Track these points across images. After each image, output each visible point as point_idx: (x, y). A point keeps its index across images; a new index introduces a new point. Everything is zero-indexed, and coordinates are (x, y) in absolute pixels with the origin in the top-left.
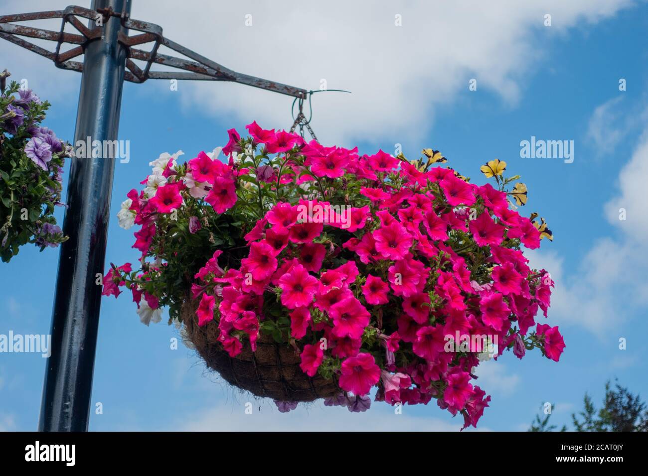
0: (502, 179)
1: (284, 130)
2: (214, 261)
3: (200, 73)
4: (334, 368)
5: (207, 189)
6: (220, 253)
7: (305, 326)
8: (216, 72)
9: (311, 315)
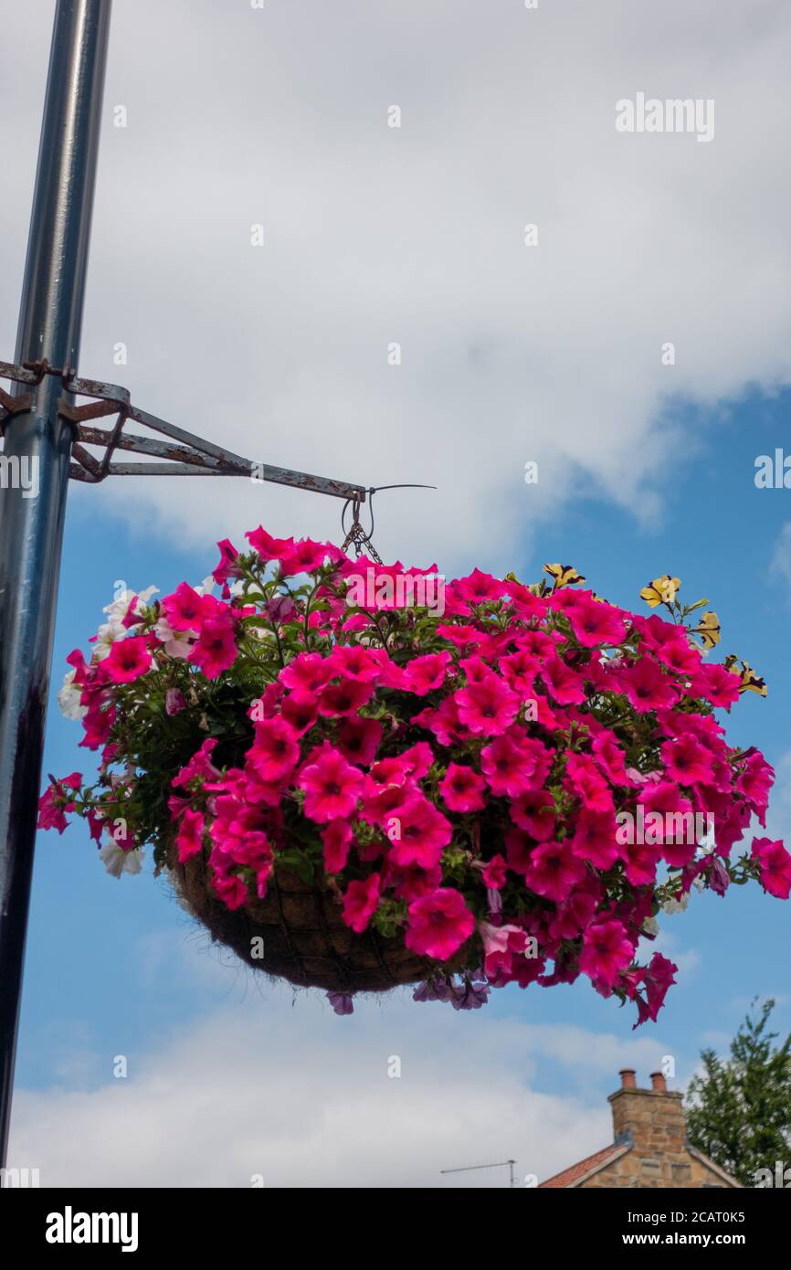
0: (679, 608)
1: (309, 538)
2: (204, 757)
3: (192, 463)
4: (399, 918)
5: (191, 641)
6: (214, 744)
7: (345, 850)
8: (218, 461)
9: (354, 831)
